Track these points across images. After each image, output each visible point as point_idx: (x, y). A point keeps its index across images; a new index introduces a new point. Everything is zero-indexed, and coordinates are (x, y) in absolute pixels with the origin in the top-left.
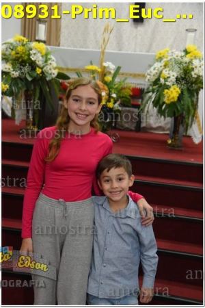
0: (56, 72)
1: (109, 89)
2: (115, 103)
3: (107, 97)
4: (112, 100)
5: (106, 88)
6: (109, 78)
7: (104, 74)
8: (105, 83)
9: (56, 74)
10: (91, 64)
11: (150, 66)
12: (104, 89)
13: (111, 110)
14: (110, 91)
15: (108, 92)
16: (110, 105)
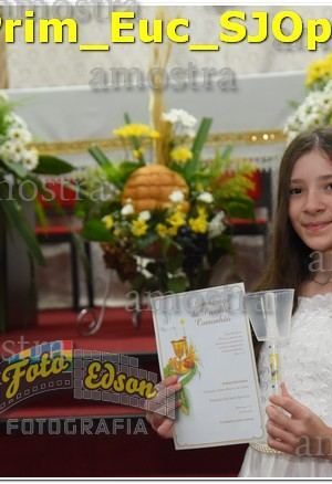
0: (33, 156)
1: (189, 183)
2: (210, 218)
3: (187, 204)
4: (201, 211)
5: (180, 179)
6: (182, 153)
7: (168, 145)
8: (174, 167)
9: (35, 162)
10: (128, 121)
11: (295, 105)
12: (174, 184)
13: (202, 238)
14: (192, 189)
15: (186, 190)
16: (199, 224)
